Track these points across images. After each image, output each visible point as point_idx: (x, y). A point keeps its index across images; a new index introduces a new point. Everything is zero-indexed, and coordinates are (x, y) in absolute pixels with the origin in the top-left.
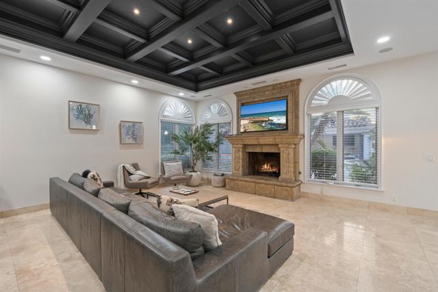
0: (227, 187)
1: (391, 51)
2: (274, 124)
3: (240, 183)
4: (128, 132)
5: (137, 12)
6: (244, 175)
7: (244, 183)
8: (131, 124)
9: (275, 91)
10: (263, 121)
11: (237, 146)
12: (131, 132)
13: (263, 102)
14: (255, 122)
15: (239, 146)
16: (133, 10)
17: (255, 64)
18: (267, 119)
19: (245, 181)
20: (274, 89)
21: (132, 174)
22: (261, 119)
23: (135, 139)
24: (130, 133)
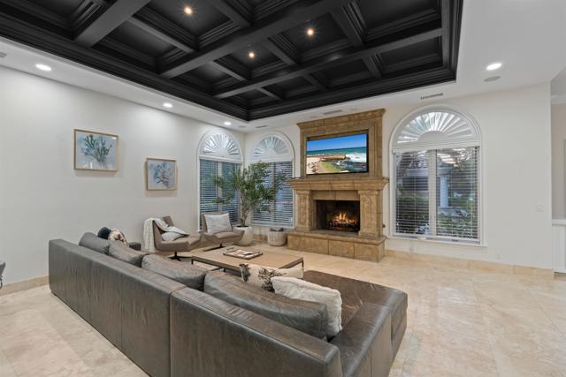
0: (290, 245)
1: (499, 80)
2: (352, 163)
3: (307, 240)
4: (157, 174)
5: (188, 11)
6: (312, 230)
7: (313, 240)
8: (160, 163)
9: (352, 123)
10: (338, 159)
11: (303, 192)
12: (161, 174)
13: (336, 136)
14: (327, 160)
15: (306, 192)
16: (184, 8)
17: (329, 89)
18: (343, 157)
19: (315, 238)
20: (350, 121)
21: (164, 232)
22: (335, 157)
23: (166, 183)
24: (159, 175)
